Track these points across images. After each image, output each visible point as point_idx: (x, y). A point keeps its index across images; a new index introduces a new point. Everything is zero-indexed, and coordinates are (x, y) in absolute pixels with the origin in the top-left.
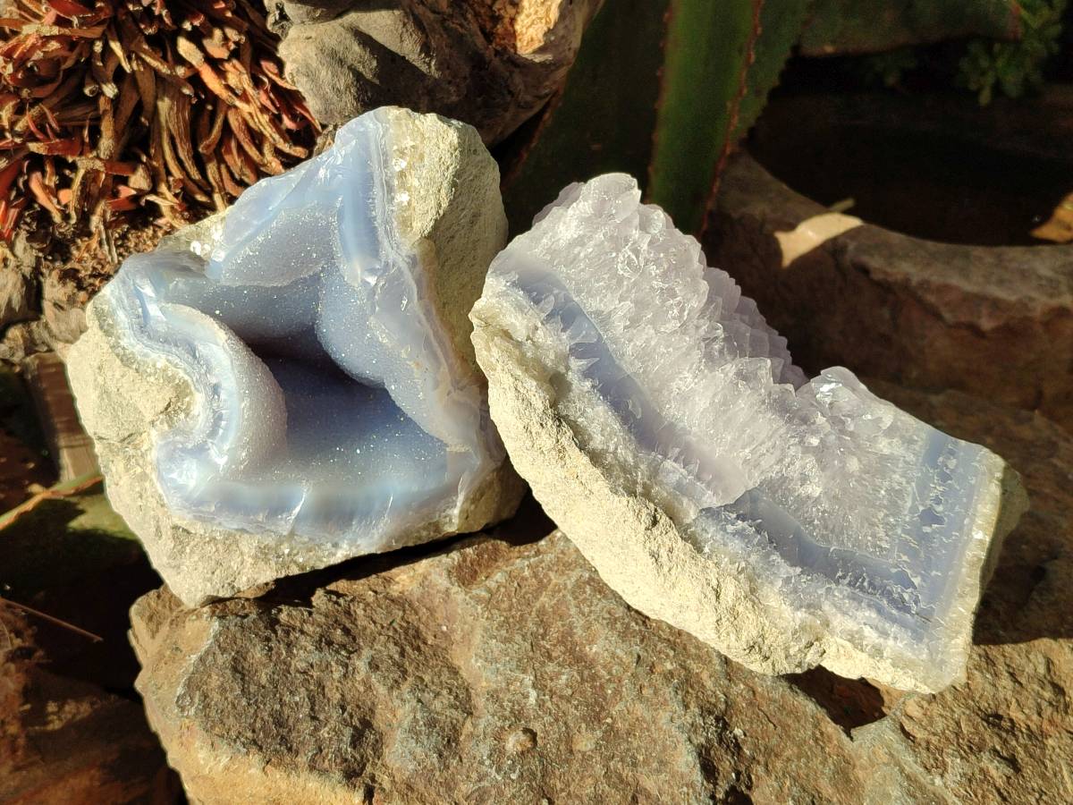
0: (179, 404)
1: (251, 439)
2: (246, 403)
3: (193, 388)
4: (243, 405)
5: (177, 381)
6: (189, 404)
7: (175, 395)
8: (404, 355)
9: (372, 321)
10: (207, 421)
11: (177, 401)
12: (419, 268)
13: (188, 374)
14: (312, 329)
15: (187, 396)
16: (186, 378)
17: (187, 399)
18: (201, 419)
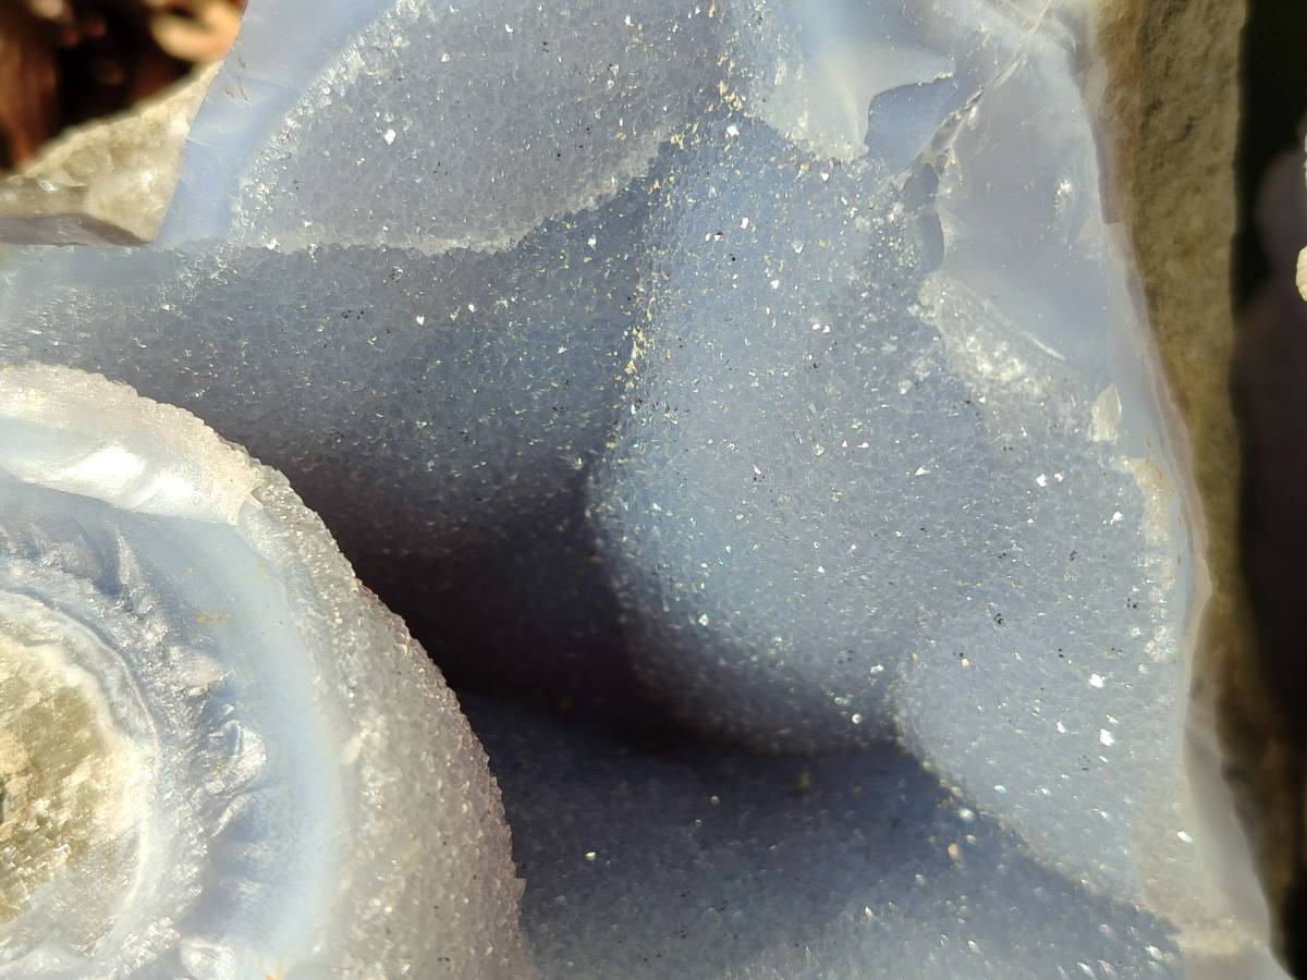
0: (41, 805)
1: (403, 905)
2: (372, 730)
3: (103, 720)
4: (355, 745)
5: (34, 697)
6: (87, 798)
7: (23, 756)
8: (1102, 431)
9: (936, 296)
10: (177, 853)
11: (33, 793)
12: (1101, 75)
13: (78, 659)
14: (575, 495)
15: (76, 760)
16: (74, 677)
17: (78, 778)
18: (149, 855)
